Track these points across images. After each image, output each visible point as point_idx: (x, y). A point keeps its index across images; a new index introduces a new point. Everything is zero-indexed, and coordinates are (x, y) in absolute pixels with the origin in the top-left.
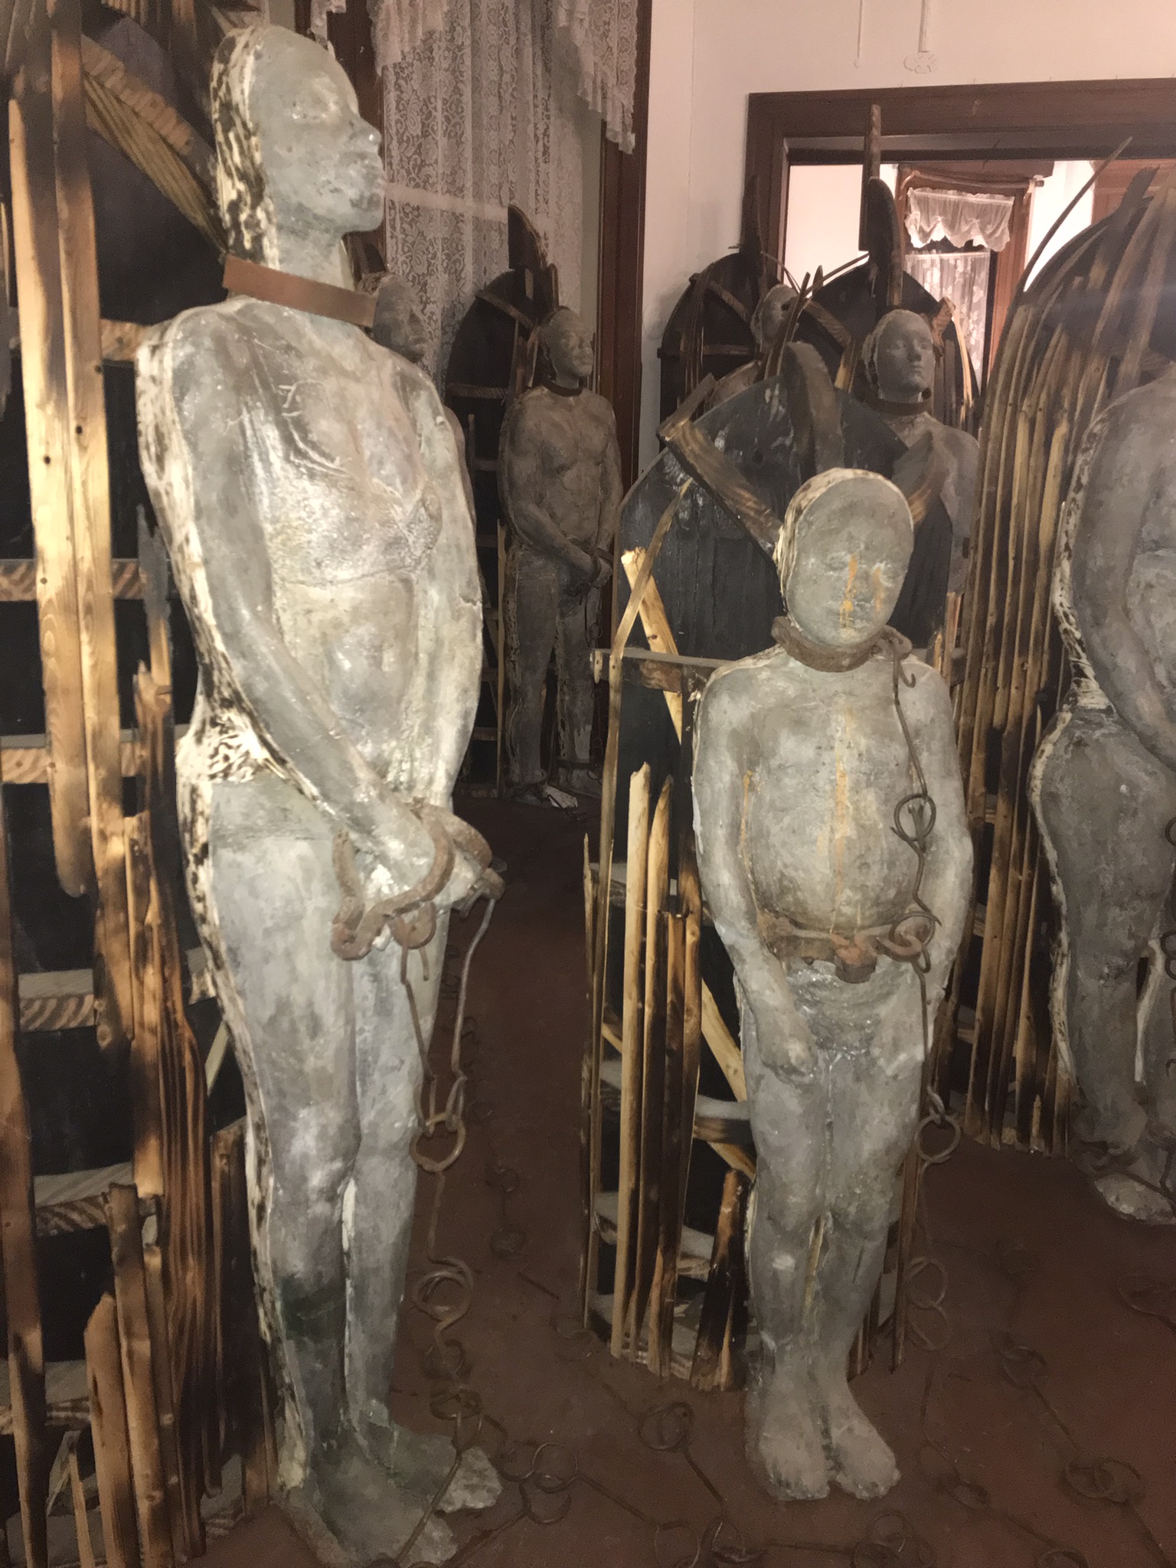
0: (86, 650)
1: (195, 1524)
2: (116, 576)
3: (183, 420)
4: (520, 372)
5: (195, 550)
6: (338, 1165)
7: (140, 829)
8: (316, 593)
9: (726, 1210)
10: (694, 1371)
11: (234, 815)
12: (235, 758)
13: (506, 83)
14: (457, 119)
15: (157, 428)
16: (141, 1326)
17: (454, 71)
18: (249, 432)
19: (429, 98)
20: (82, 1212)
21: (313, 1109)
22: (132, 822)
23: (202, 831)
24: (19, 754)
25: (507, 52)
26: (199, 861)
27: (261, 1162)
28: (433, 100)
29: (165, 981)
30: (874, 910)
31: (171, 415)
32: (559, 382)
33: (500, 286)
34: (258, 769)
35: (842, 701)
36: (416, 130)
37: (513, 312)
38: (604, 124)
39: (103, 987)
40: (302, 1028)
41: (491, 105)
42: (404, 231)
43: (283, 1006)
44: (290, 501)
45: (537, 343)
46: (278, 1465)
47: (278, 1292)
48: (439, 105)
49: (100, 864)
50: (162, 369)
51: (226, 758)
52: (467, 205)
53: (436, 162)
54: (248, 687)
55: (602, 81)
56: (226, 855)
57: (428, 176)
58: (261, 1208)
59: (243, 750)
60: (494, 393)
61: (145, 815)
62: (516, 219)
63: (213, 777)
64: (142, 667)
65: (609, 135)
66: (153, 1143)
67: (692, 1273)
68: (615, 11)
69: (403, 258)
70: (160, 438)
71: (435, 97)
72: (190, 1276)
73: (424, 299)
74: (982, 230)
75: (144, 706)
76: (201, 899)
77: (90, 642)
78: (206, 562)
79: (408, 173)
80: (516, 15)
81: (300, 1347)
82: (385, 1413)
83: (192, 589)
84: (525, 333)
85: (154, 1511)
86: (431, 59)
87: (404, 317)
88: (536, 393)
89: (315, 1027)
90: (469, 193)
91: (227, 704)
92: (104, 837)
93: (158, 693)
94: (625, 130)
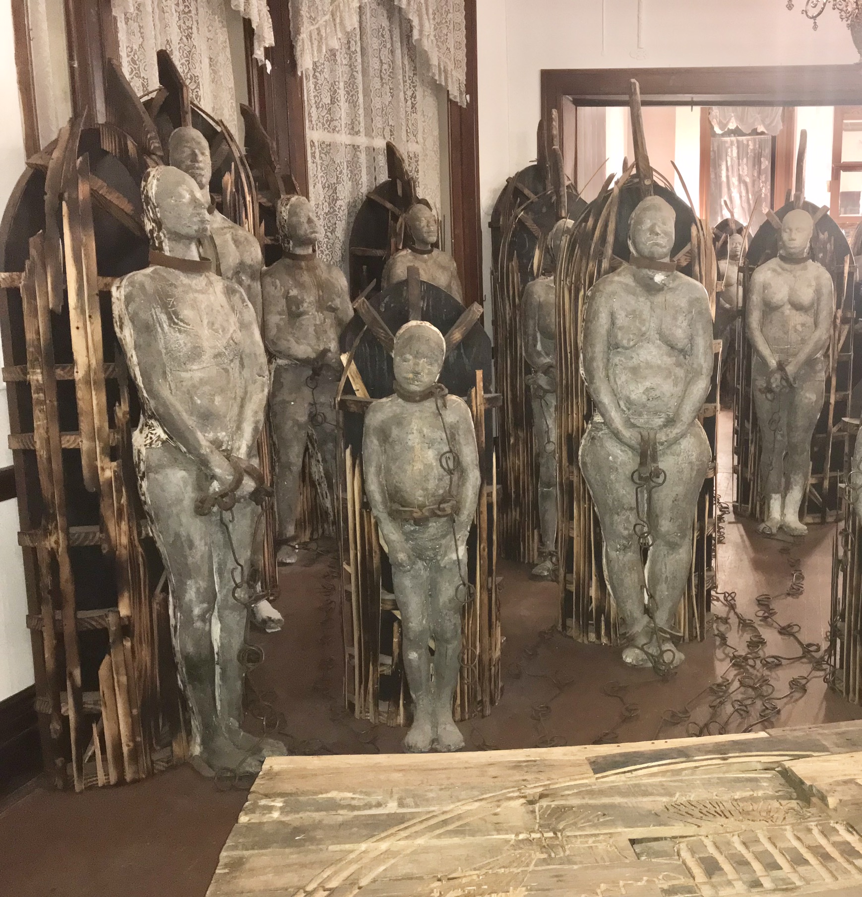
0: (94, 397)
1: (149, 763)
2: (106, 370)
3: (129, 313)
4: (393, 240)
5: (135, 359)
6: (205, 605)
7: (117, 467)
8: (184, 374)
9: (395, 640)
10: (388, 718)
11: (154, 459)
12: (154, 438)
13: (385, 70)
14: (353, 92)
15: (119, 316)
16: (122, 670)
17: (350, 66)
18: (155, 317)
19: (335, 82)
20: (96, 621)
21: (193, 581)
22: (115, 464)
23: (142, 467)
24: (68, 437)
25: (385, 52)
26: (142, 479)
27: (175, 607)
28: (337, 83)
29: (130, 528)
30: (433, 499)
31: (124, 311)
32: (417, 246)
33: (381, 190)
34: (163, 442)
35: (417, 414)
36: (327, 100)
37: (389, 205)
38: (448, 91)
39: (104, 529)
40: (186, 546)
41: (376, 83)
42: (321, 158)
43: (177, 535)
44: (172, 341)
45: (404, 224)
46: (189, 747)
47: (183, 662)
48: (342, 85)
49: (101, 479)
50: (120, 295)
51: (151, 438)
52: (362, 140)
53: (340, 118)
54: (157, 410)
55: (444, 67)
56: (152, 475)
57: (335, 127)
58: (176, 627)
59: (158, 435)
60: (379, 253)
61: (120, 461)
62: (391, 151)
63: (146, 445)
64: (117, 404)
65: (451, 97)
66: (126, 594)
67: (385, 672)
68: (451, 27)
69: (322, 174)
70: (120, 319)
71: (339, 82)
72: (143, 653)
73: (335, 197)
74: (763, 122)
75: (118, 419)
76: (144, 495)
77: (96, 394)
78: (139, 364)
79: (323, 125)
80: (390, 31)
81: (194, 688)
82: (237, 724)
83: (135, 374)
84: (396, 218)
85: (130, 751)
86: (335, 60)
87: (304, 220)
88: (404, 252)
89: (191, 545)
90: (362, 134)
91: (151, 417)
92: (103, 469)
93: (124, 414)
94: (461, 93)
